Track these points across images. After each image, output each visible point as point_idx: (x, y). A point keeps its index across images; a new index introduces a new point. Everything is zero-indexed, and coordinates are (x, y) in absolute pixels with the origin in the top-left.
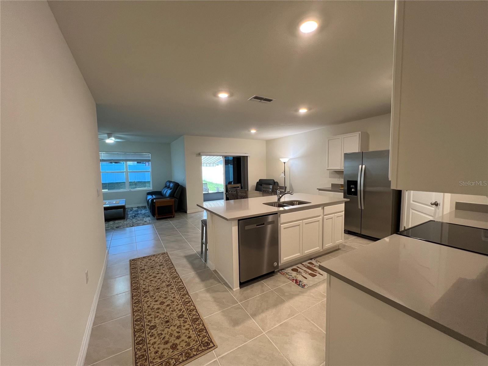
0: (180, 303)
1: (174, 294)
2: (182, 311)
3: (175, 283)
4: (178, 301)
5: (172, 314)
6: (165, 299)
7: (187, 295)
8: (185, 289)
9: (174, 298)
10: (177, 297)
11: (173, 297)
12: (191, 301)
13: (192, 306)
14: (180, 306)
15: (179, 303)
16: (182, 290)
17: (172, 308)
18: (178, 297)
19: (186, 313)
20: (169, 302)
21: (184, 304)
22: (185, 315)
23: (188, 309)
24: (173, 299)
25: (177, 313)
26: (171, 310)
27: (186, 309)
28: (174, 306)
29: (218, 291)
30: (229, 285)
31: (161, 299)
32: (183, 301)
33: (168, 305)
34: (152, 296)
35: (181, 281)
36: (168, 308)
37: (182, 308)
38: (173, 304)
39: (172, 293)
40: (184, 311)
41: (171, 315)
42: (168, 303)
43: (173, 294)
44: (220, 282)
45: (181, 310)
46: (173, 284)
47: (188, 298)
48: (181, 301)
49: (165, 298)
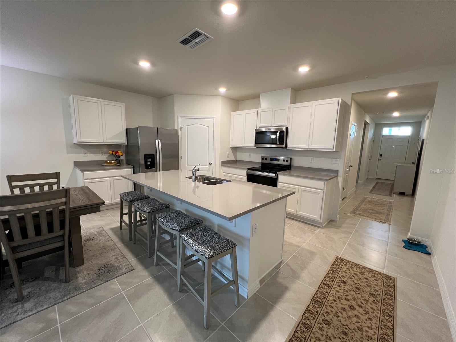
0: (333, 291)
1: (331, 303)
2: (339, 284)
3: (317, 316)
4: (334, 295)
5: (349, 290)
6: (346, 309)
7: (320, 290)
8: (315, 297)
9: (335, 301)
10: (332, 298)
11: (336, 303)
12: (323, 283)
13: (327, 279)
14: (336, 289)
15: (335, 292)
16: (319, 300)
17: (345, 295)
18: (330, 297)
19: (336, 280)
20: (344, 302)
21: (331, 287)
22: (338, 280)
23: (333, 281)
24: (338, 300)
25: (344, 287)
26: (347, 294)
27: (333, 282)
28: (342, 294)
29: (292, 269)
30: (278, 264)
31: (350, 314)
32: (330, 290)
33: (347, 300)
34: (359, 330)
35: (307, 312)
36: (349, 298)
37: (336, 286)
38: (341, 297)
39: (332, 307)
40: (337, 283)
41: (351, 290)
42: (346, 301)
43: (333, 305)
44: (278, 273)
45: (339, 286)
46: (320, 319)
47: (323, 287)
48: (331, 292)
49: (344, 309)
